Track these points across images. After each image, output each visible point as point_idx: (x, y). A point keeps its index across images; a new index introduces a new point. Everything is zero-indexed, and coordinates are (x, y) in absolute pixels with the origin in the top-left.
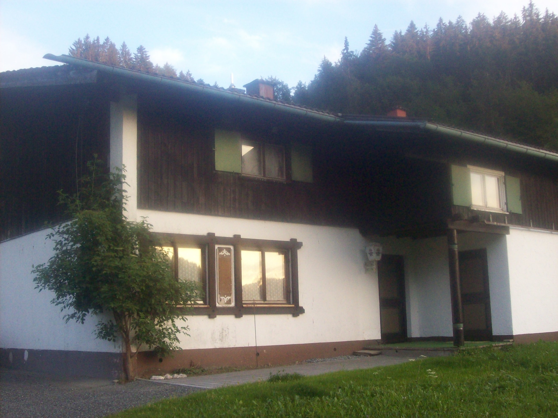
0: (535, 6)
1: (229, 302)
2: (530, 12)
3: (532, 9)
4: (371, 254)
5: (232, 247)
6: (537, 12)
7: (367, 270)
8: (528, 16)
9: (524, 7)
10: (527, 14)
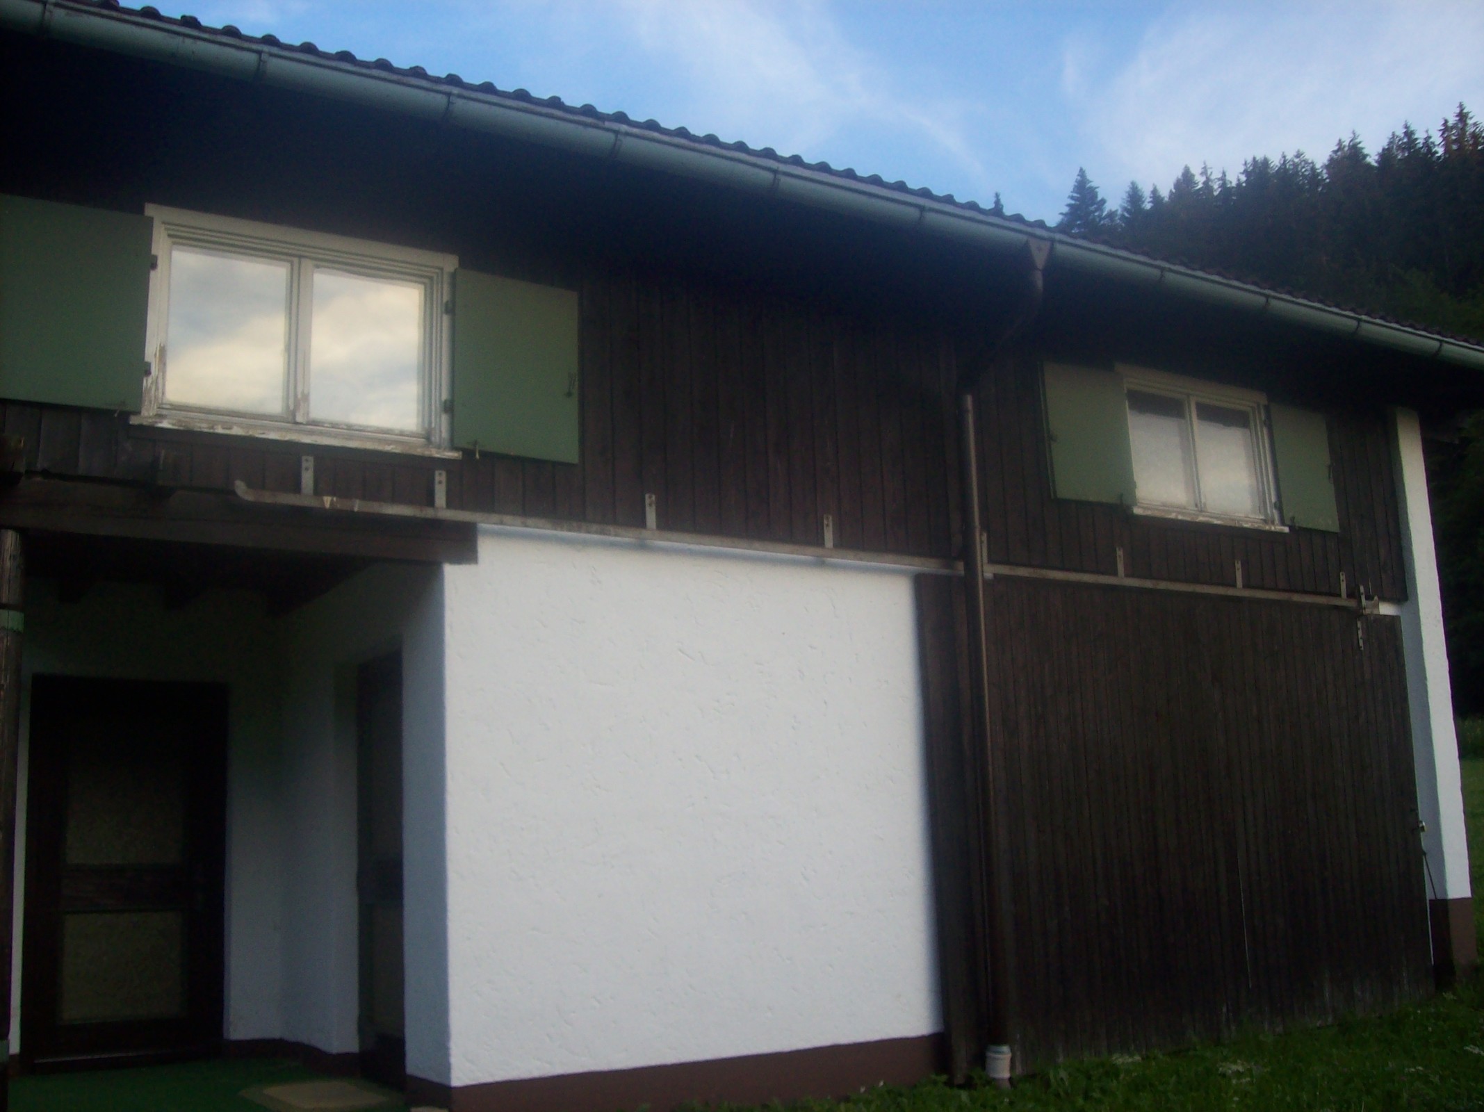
0: (1471, 118)
2: (1460, 132)
3: (1465, 124)
6: (1477, 130)
8: (1455, 142)
9: (1446, 121)
10: (1454, 138)
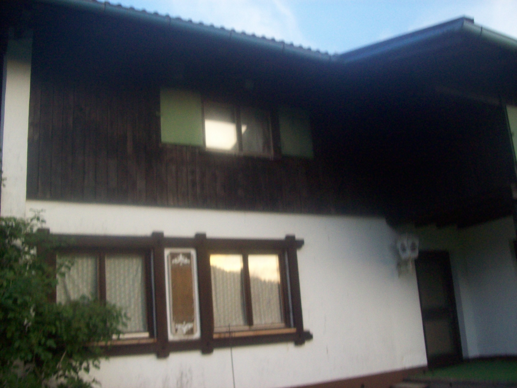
1: (191, 332)
4: (404, 250)
5: (193, 252)
7: (400, 273)
